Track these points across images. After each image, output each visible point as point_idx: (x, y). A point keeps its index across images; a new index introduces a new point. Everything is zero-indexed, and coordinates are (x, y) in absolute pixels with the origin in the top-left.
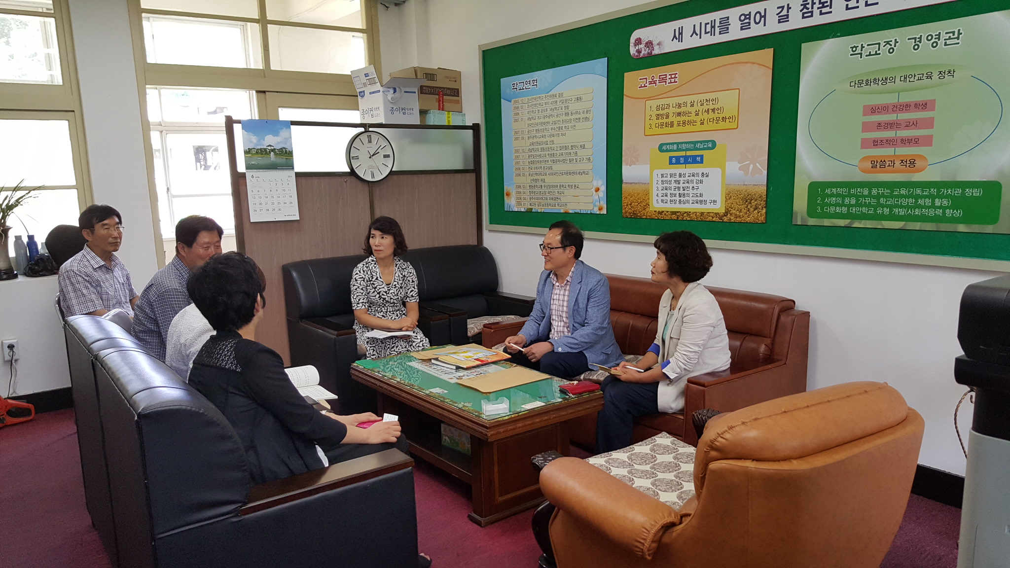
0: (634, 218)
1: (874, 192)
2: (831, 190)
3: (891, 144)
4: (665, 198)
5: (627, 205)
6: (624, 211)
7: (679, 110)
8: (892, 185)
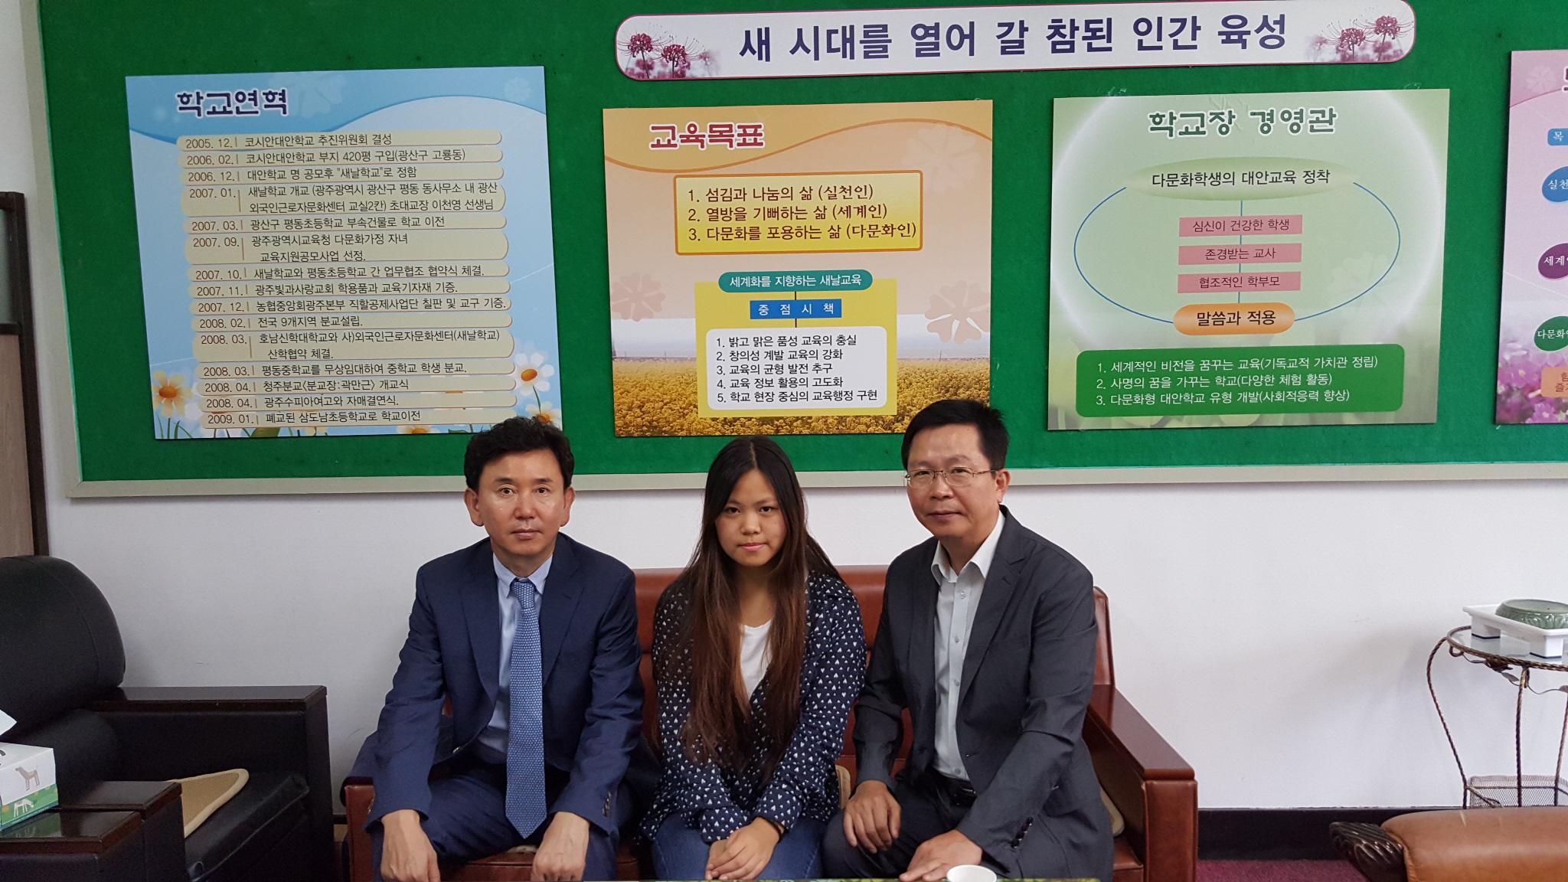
0: (651, 436)
1: (1205, 365)
2: (1124, 366)
3: (1232, 285)
4: (741, 390)
5: (630, 409)
6: (619, 423)
7: (773, 205)
8: (1235, 354)
